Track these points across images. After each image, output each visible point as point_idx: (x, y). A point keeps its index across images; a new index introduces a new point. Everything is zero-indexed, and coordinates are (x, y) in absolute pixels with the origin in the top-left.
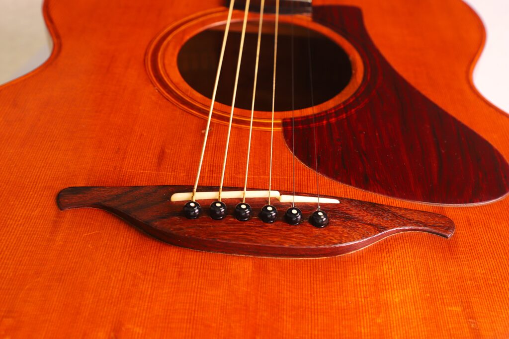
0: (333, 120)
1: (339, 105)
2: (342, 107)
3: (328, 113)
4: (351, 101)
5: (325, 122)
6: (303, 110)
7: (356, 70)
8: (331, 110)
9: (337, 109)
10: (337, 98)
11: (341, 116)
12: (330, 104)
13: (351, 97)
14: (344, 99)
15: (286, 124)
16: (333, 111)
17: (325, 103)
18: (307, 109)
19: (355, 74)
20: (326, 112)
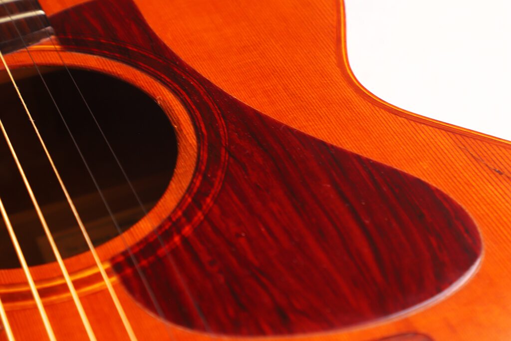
0: (187, 230)
1: (183, 199)
2: (189, 200)
3: (174, 220)
4: (198, 183)
5: (177, 239)
6: (132, 229)
7: (179, 124)
8: (174, 212)
9: (184, 208)
10: (173, 185)
11: (196, 218)
12: (170, 201)
13: (194, 176)
14: (185, 185)
15: (118, 266)
16: (180, 213)
17: (161, 203)
18: (137, 225)
19: (181, 130)
20: (169, 219)
